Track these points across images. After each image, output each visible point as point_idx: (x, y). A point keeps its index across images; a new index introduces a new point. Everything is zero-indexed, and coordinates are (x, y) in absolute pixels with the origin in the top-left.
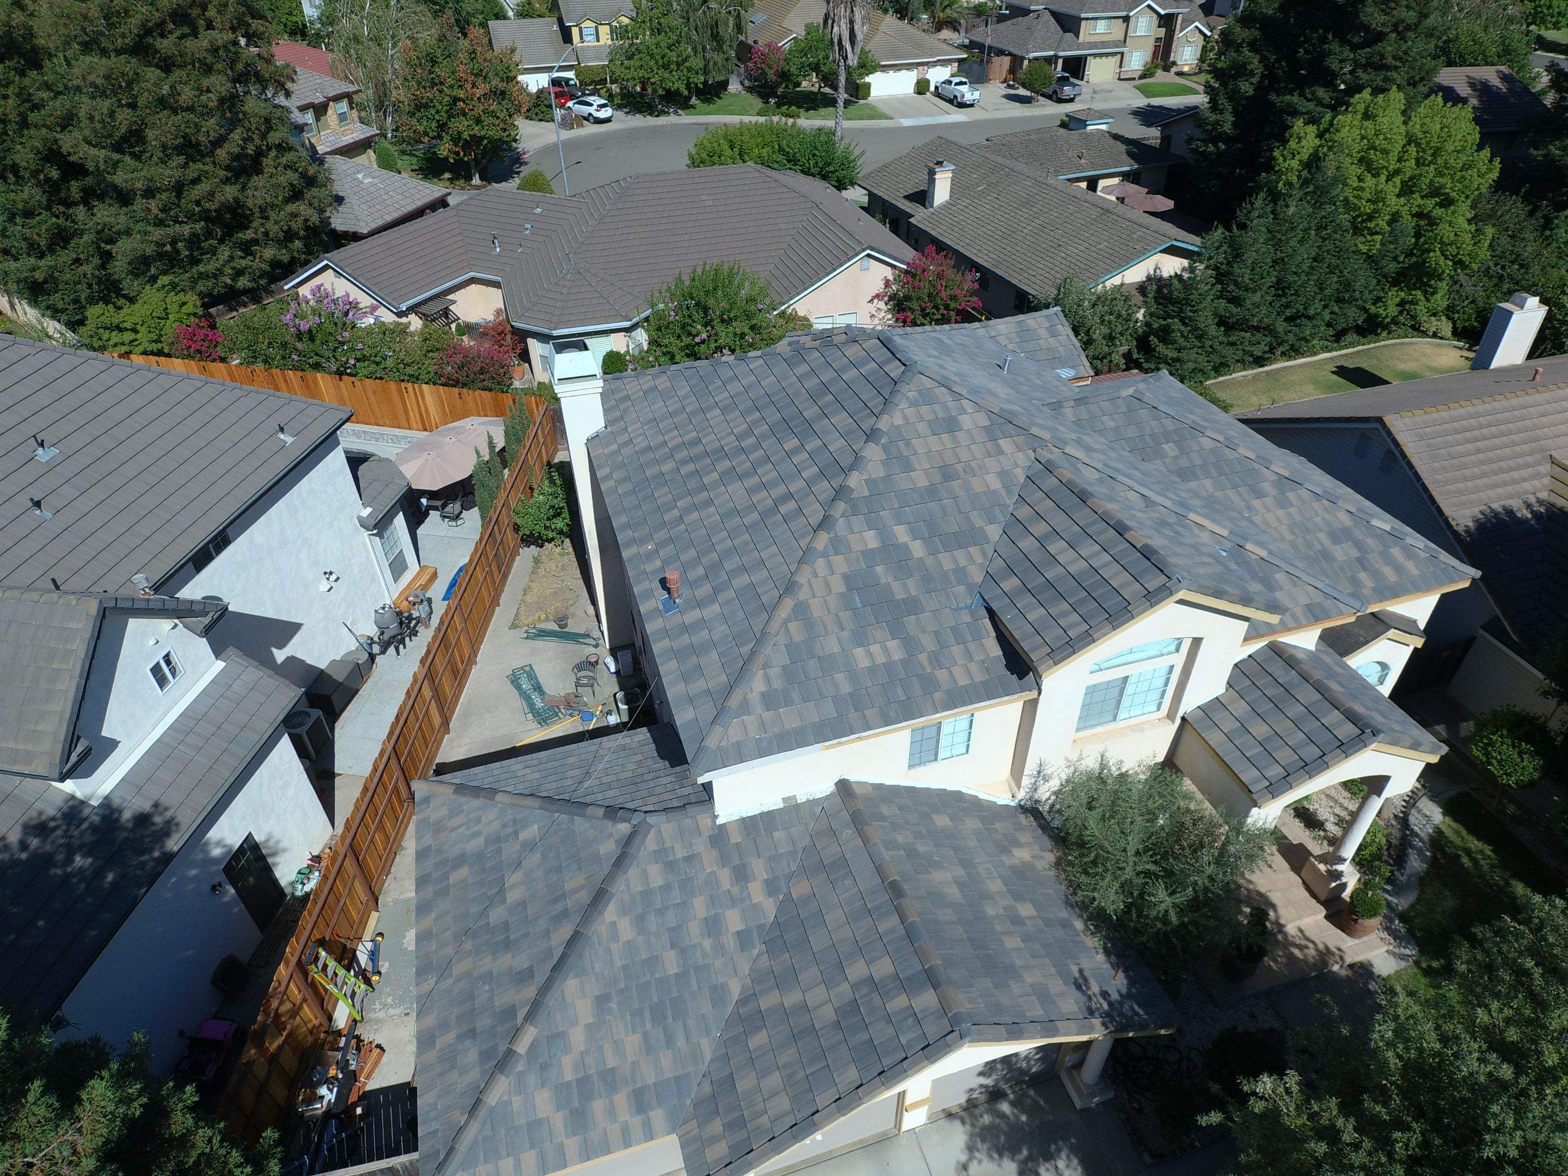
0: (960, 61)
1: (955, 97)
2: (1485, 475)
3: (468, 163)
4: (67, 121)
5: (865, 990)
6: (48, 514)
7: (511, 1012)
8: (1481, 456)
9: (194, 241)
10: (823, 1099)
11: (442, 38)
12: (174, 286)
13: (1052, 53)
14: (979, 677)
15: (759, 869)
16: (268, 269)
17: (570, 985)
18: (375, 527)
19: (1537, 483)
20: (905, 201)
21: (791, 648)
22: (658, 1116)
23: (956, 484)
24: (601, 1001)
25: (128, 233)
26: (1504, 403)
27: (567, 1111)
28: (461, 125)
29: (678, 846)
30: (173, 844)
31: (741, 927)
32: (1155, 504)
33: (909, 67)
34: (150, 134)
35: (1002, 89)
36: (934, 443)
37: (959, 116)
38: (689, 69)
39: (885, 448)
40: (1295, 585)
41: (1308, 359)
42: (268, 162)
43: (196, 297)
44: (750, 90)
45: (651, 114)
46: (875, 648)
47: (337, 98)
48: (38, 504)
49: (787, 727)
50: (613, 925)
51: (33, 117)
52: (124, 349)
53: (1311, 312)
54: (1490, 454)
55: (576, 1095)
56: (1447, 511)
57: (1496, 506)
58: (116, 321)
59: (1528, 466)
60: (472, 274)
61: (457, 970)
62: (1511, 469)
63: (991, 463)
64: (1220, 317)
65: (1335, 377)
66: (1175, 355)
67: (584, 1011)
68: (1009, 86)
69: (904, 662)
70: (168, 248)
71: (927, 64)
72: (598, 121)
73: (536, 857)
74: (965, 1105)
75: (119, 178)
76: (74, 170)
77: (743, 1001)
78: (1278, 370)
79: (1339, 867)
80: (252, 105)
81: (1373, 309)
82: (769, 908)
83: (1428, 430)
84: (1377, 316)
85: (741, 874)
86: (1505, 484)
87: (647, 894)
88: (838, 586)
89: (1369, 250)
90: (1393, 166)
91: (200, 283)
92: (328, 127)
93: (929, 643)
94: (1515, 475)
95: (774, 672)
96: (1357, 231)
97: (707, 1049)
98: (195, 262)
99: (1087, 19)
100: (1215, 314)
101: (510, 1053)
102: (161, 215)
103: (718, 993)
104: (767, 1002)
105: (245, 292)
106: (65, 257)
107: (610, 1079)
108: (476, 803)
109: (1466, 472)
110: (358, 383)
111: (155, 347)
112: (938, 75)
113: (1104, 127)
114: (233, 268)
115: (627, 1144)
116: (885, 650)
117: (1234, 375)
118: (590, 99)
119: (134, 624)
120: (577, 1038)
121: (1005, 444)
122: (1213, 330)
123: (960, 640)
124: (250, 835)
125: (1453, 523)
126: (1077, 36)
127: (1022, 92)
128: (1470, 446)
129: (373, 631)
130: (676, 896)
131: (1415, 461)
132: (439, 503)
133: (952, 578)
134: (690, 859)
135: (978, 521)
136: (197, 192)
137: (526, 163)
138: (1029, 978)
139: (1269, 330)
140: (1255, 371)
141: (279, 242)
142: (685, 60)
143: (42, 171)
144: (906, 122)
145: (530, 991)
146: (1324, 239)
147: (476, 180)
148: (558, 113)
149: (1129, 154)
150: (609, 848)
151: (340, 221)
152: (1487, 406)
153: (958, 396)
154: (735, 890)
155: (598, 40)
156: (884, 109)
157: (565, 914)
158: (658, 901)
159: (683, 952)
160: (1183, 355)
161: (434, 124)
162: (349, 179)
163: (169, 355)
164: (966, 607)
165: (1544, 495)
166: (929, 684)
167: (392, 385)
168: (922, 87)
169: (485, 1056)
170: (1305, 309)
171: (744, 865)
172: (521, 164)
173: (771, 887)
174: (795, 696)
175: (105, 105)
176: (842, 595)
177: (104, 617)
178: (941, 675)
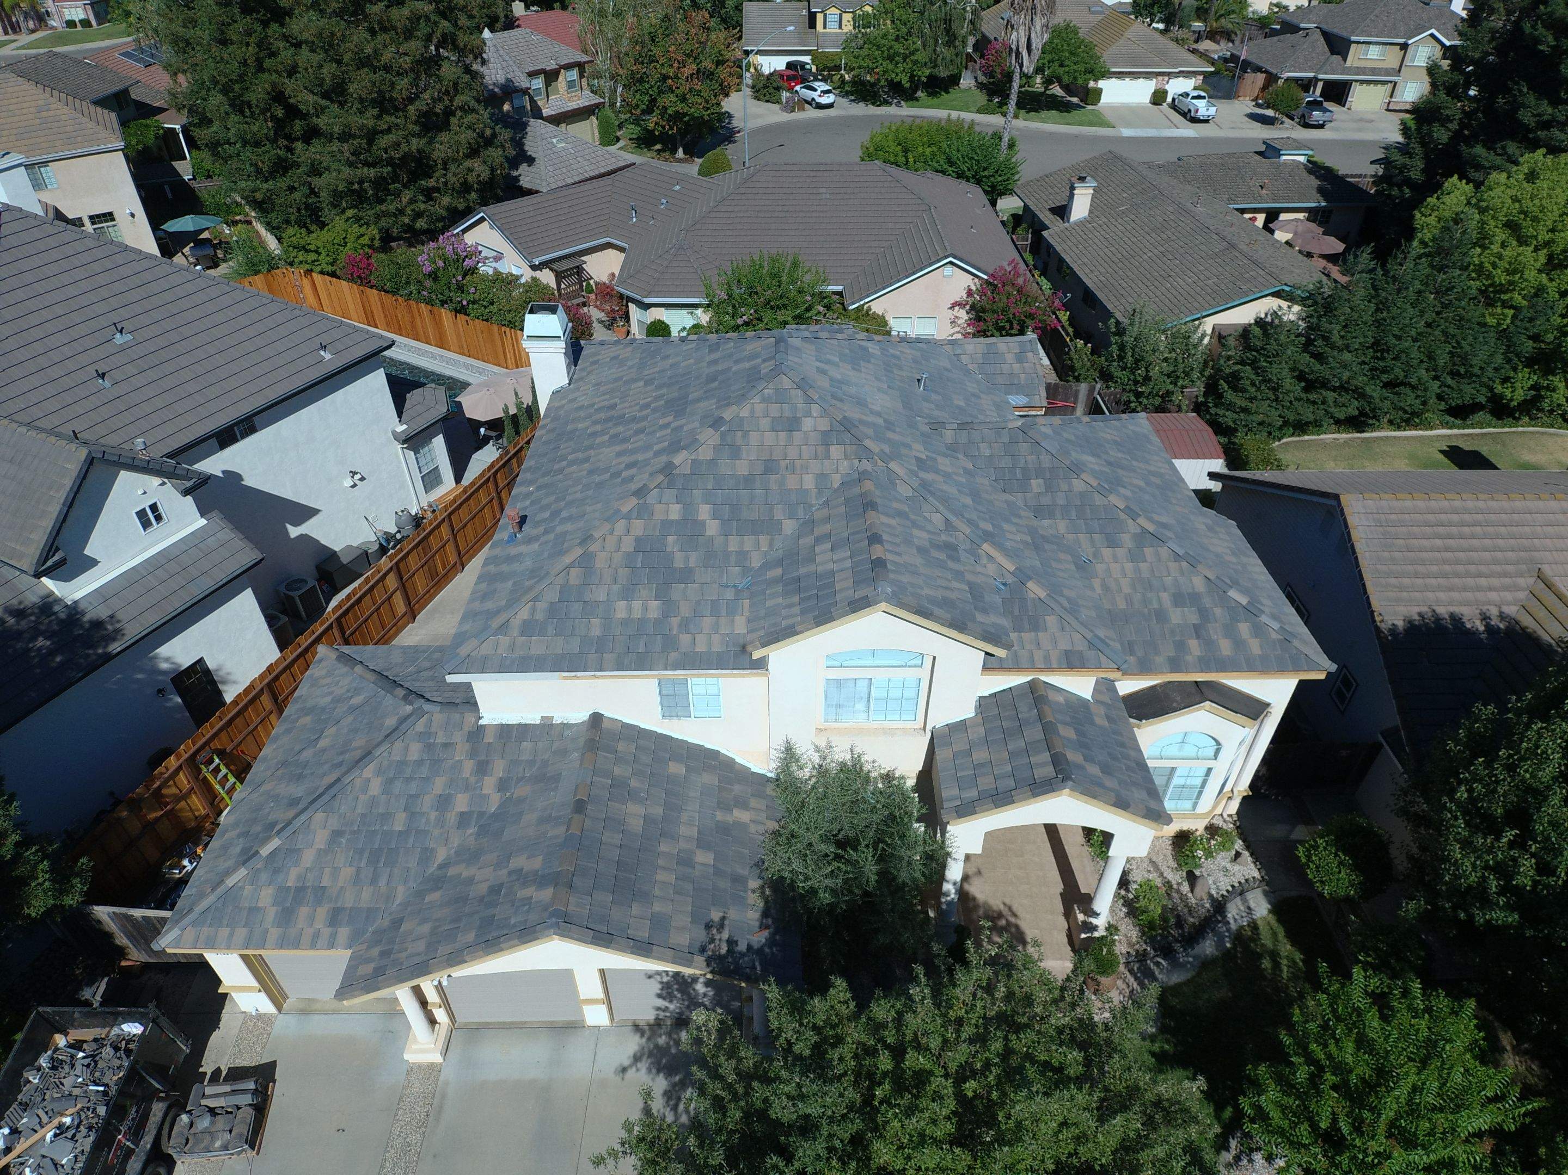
0: (1206, 75)
1: (1190, 111)
2: (1445, 576)
3: (673, 136)
4: (292, 72)
5: (514, 877)
6: (107, 384)
7: (272, 825)
8: (1448, 555)
9: (380, 184)
10: (443, 950)
11: (666, 18)
12: (358, 219)
13: (1311, 75)
14: (717, 648)
15: (499, 768)
16: (444, 213)
17: (320, 816)
18: (405, 442)
19: (1508, 596)
20: (1048, 214)
21: (564, 589)
22: (344, 932)
23: (773, 477)
24: (337, 834)
25: (328, 169)
26: (1506, 505)
27: (280, 908)
28: (668, 101)
29: (440, 734)
30: (115, 647)
31: (464, 809)
32: (956, 529)
33: (1148, 76)
34: (352, 88)
35: (1249, 106)
36: (769, 439)
37: (1188, 131)
38: (915, 62)
39: (723, 436)
40: (1063, 629)
41: (1421, 432)
42: (454, 121)
43: (376, 231)
44: (981, 86)
45: (873, 104)
46: (637, 605)
47: (568, 67)
48: (102, 376)
49: (533, 652)
50: (369, 780)
51: (268, 63)
52: (308, 267)
53: (1414, 381)
54: (1461, 555)
55: (290, 899)
56: (1376, 604)
57: (1442, 611)
58: (302, 242)
59: (1505, 575)
60: (608, 239)
61: (264, 788)
62: (1480, 575)
63: (815, 467)
64: (1301, 371)
65: (1441, 456)
66: (1244, 404)
67: (320, 838)
68: (1258, 105)
69: (657, 622)
70: (356, 186)
71: (1169, 74)
72: (820, 107)
73: (350, 719)
74: (652, 1022)
75: (322, 122)
76: (293, 112)
77: (440, 867)
78: (1381, 438)
79: (1094, 921)
80: (449, 71)
81: (1499, 389)
82: (494, 802)
83: (1393, 517)
84: (1502, 396)
85: (482, 768)
86: (1465, 589)
87: (402, 763)
88: (628, 544)
89: (1499, 324)
90: (1544, 236)
91: (383, 219)
92: (557, 92)
93: (685, 610)
94: (1483, 582)
95: (542, 605)
96: (1490, 303)
97: (401, 894)
98: (381, 201)
99: (1358, 43)
100: (1292, 370)
101: (257, 852)
102: (352, 158)
103: (427, 855)
104: (452, 871)
105: (425, 232)
106: (283, 183)
107: (320, 893)
108: (345, 669)
109: (1421, 568)
110: (470, 322)
111: (330, 268)
112: (1177, 87)
113: (1302, 159)
114: (413, 210)
115: (313, 946)
116: (645, 607)
117: (1322, 436)
118: (816, 84)
119: (124, 475)
120: (308, 857)
121: (836, 451)
122: (1288, 383)
123: (715, 613)
124: (201, 661)
125: (1378, 619)
126: (1345, 60)
127: (1270, 113)
128: (1438, 542)
129: (393, 530)
130: (424, 772)
131: (1360, 547)
132: (493, 434)
133: (733, 559)
134: (446, 745)
135: (778, 513)
136: (384, 141)
137: (735, 142)
138: (657, 907)
139: (1360, 394)
140: (1350, 435)
141: (459, 192)
142: (913, 53)
143: (269, 110)
144: (1127, 132)
145: (291, 814)
146: (1445, 306)
147: (680, 153)
148: (785, 95)
149: (1320, 190)
150: (391, 722)
151: (527, 179)
152: (1481, 504)
153: (809, 400)
154: (473, 780)
155: (840, 27)
156: (1110, 117)
157: (340, 764)
158: (408, 771)
159: (413, 815)
160: (1253, 406)
161: (647, 98)
162: (545, 142)
163: (339, 278)
164: (735, 586)
165: (1511, 610)
166: (670, 643)
167: (495, 328)
168: (1158, 97)
169: (244, 851)
170: (1406, 376)
171: (488, 762)
172: (730, 142)
173: (502, 785)
174: (550, 630)
175: (316, 58)
176: (628, 554)
177: (91, 463)
178: (685, 639)
